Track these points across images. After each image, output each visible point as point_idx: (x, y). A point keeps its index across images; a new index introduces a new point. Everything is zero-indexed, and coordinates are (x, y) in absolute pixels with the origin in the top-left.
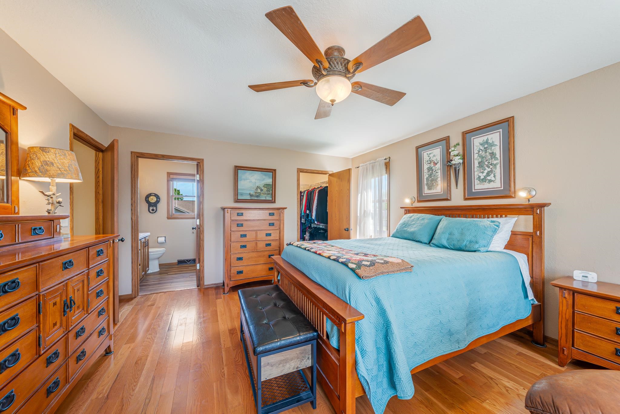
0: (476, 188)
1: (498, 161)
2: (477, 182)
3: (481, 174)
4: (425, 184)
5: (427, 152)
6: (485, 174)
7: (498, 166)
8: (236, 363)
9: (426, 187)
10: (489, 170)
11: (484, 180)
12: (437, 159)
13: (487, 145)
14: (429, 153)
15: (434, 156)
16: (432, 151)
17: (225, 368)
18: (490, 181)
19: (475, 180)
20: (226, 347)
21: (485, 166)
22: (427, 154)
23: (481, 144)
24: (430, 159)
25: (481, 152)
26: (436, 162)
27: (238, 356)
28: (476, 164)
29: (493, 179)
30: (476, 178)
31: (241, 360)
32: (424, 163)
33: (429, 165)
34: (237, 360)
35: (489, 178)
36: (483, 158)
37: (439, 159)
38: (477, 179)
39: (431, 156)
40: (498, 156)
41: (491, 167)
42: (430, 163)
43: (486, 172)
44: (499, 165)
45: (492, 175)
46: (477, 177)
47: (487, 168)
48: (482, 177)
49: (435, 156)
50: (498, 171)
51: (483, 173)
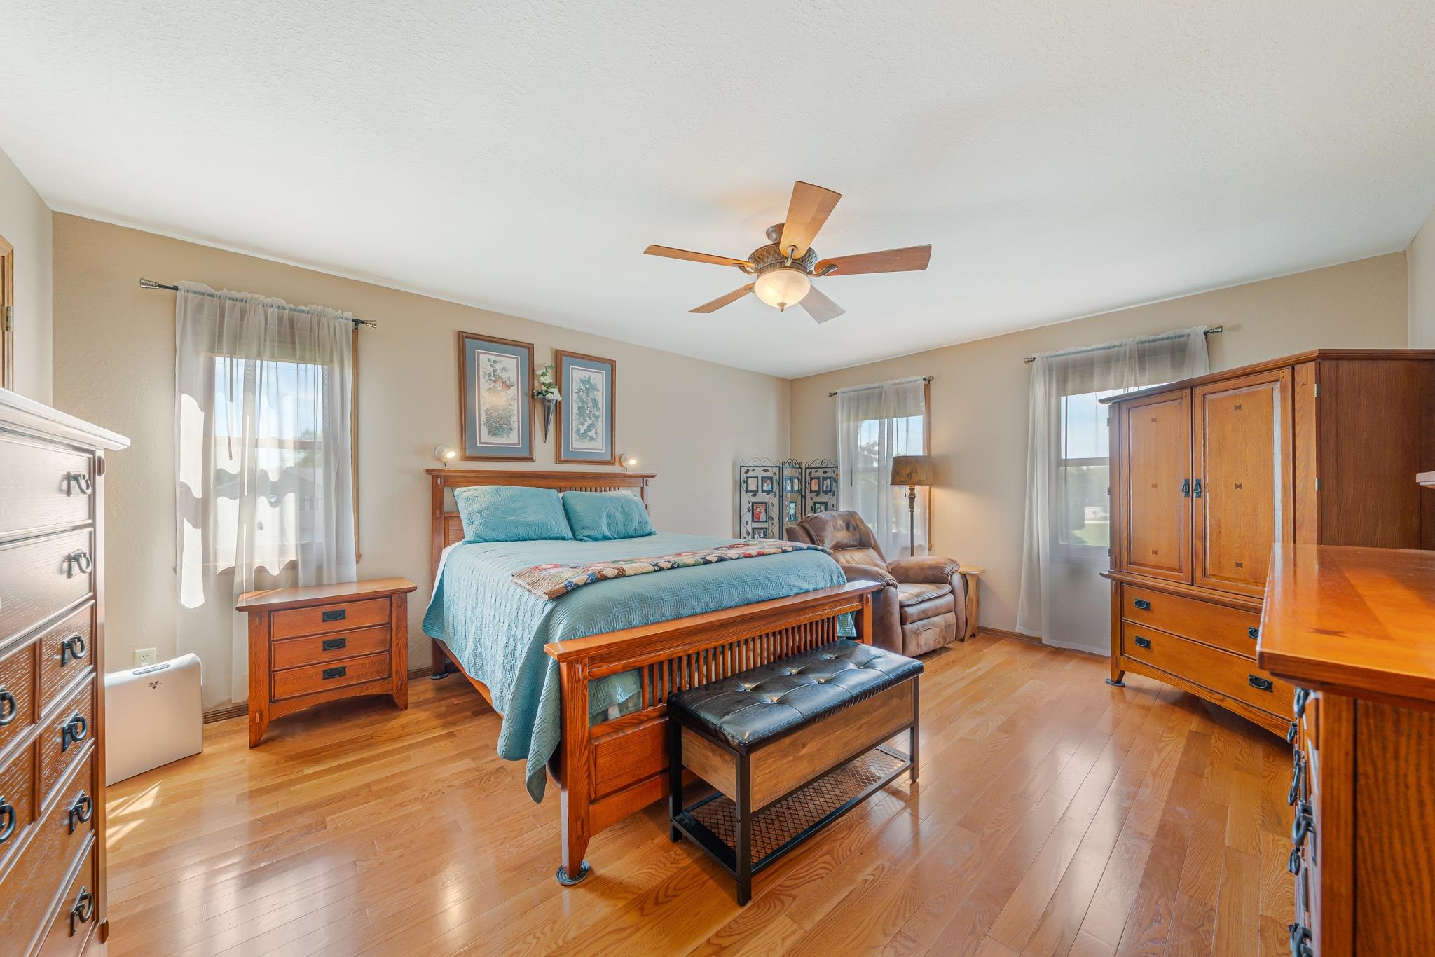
0: (574, 446)
1: (601, 412)
2: (575, 436)
3: (580, 426)
4: (482, 423)
5: (491, 357)
6: (585, 427)
7: (600, 420)
8: (833, 866)
9: (484, 430)
10: (591, 422)
11: (583, 436)
12: (509, 377)
13: (588, 385)
14: (493, 358)
15: (504, 369)
16: (501, 359)
17: (860, 880)
18: (591, 439)
19: (574, 434)
20: (795, 926)
21: (586, 415)
22: (489, 360)
23: (583, 382)
24: (494, 371)
25: (581, 393)
26: (507, 382)
27: (808, 877)
28: (575, 410)
29: (594, 436)
30: (574, 431)
31: (818, 862)
32: (481, 377)
33: (493, 384)
34: (823, 871)
35: (589, 434)
36: (583, 402)
37: (514, 379)
38: (576, 432)
39: (497, 366)
40: (600, 406)
41: (593, 418)
42: (495, 381)
43: (587, 424)
44: (601, 418)
45: (594, 431)
46: (576, 429)
47: (588, 419)
48: (582, 431)
49: (507, 371)
50: (601, 426)
51: (583, 424)
